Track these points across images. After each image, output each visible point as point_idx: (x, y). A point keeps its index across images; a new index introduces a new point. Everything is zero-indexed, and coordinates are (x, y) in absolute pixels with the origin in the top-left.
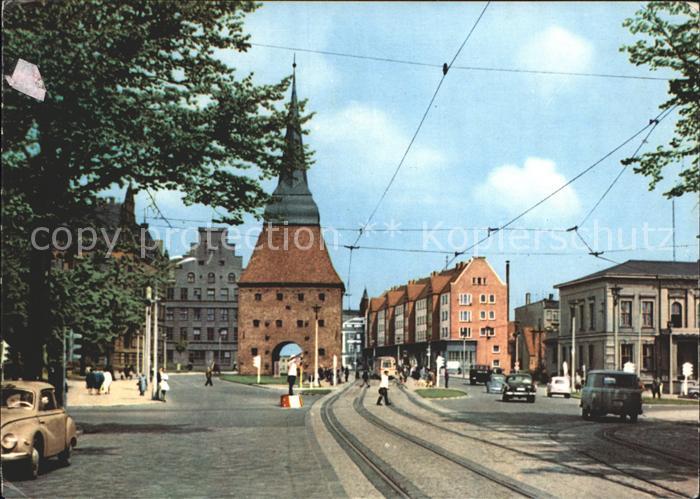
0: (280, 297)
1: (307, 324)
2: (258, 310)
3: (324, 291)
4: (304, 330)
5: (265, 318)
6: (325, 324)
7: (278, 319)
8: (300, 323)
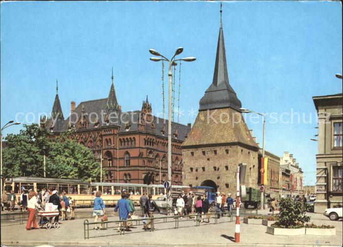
0: (204, 153)
1: (218, 169)
2: (192, 162)
3: (228, 148)
4: (217, 172)
5: (196, 166)
6: (229, 168)
7: (202, 166)
8: (215, 168)
